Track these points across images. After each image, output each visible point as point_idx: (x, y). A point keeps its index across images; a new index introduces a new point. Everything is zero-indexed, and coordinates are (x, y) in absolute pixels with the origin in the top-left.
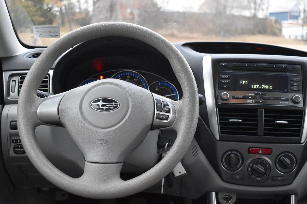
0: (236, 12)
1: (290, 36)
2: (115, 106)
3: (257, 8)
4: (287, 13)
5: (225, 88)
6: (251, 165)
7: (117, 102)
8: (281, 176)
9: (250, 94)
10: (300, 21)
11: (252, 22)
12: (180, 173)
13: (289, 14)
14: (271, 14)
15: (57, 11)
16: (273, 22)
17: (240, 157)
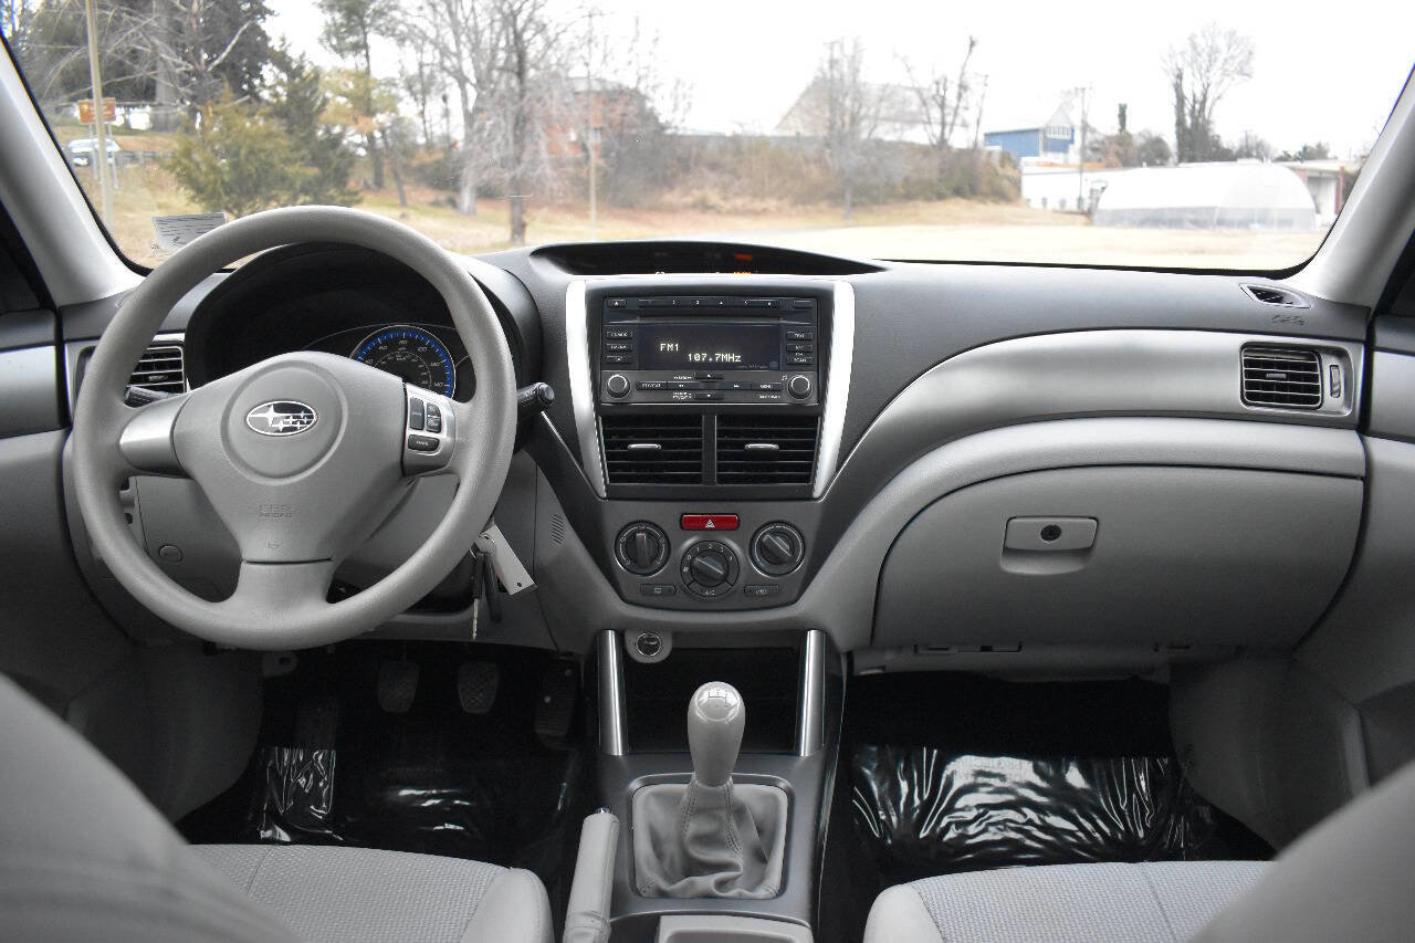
0: (886, 133)
1: (1044, 201)
2: (305, 420)
3: (949, 119)
4: (1036, 131)
5: (619, 362)
6: (689, 557)
7: (309, 411)
8: (764, 584)
9: (684, 378)
10: (1074, 155)
11: (935, 162)
12: (519, 585)
13: (1041, 136)
14: (990, 136)
15: (359, 145)
16: (996, 160)
17: (661, 540)
